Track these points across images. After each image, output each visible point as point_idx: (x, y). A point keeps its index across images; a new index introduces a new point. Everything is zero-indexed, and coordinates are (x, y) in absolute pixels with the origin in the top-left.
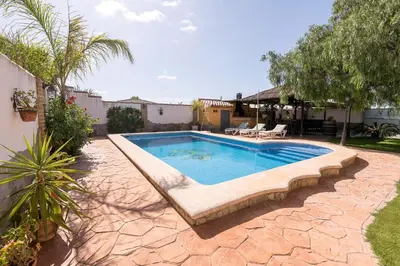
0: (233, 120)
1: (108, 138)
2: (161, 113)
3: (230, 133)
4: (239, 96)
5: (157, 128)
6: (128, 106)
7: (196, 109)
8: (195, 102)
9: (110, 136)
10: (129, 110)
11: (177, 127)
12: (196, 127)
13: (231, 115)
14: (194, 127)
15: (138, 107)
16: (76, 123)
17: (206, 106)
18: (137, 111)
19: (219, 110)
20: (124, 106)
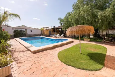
0: (52, 33)
1: (14, 39)
2: (31, 32)
3: (51, 37)
4: (54, 27)
5: (30, 36)
6: (21, 29)
7: (42, 30)
8: (42, 28)
9: (15, 38)
10: (21, 31)
11: (37, 35)
12: (42, 35)
13: (52, 32)
14: (41, 35)
15: (24, 30)
16: (6, 36)
17: (45, 30)
18: (24, 31)
19: (48, 31)
20: (19, 30)
